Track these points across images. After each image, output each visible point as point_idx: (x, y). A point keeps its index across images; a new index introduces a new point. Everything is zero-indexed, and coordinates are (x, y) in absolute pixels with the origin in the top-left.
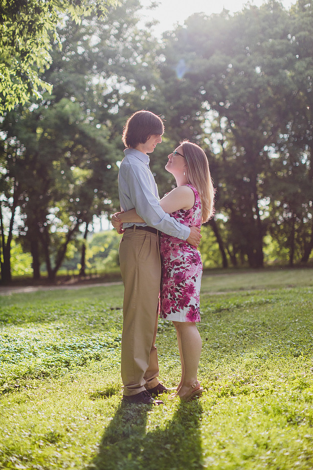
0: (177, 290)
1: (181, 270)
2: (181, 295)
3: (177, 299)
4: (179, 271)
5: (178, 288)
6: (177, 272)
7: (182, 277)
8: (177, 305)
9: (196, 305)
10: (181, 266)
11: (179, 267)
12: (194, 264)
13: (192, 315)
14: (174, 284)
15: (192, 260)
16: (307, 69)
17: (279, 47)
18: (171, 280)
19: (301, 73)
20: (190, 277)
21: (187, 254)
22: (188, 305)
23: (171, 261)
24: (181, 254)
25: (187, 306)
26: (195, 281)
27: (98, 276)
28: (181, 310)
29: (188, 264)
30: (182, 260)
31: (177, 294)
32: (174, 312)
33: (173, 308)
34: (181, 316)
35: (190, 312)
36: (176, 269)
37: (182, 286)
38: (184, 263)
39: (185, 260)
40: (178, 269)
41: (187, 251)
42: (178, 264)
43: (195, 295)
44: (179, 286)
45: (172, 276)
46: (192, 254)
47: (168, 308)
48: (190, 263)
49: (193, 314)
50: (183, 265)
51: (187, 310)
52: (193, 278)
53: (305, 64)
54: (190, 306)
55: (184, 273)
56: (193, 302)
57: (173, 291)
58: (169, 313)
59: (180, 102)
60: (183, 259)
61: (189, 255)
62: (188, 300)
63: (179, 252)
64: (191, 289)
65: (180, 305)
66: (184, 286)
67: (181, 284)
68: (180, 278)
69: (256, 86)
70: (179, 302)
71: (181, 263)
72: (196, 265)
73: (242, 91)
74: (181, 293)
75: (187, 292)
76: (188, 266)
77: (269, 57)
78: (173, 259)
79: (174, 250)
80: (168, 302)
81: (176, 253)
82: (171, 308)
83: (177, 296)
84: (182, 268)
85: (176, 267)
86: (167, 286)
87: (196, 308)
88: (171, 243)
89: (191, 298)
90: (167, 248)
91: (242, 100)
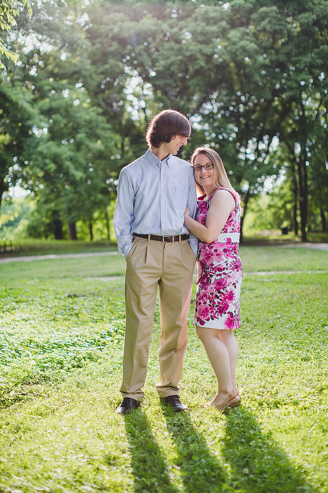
0: (217, 297)
1: (223, 276)
2: (221, 302)
3: (216, 306)
4: (220, 277)
5: (219, 295)
6: (219, 278)
7: (223, 284)
8: (216, 312)
9: (235, 312)
10: (223, 271)
11: (221, 273)
12: (236, 270)
13: (230, 323)
14: (215, 290)
15: (235, 266)
16: (241, 39)
17: (212, 15)
18: (212, 286)
19: (234, 44)
20: (231, 283)
21: (230, 260)
22: (227, 312)
23: (213, 267)
24: (225, 259)
25: (225, 313)
26: (235, 287)
27: (13, 248)
28: (219, 317)
29: (231, 271)
30: (225, 266)
31: (216, 300)
32: (213, 319)
33: (212, 315)
34: (219, 323)
35: (228, 319)
36: (217, 275)
37: (222, 293)
38: (227, 269)
39: (228, 265)
40: (220, 275)
41: (231, 256)
42: (220, 270)
43: (234, 302)
44: (219, 292)
45: (212, 282)
46: (235, 260)
47: (207, 315)
48: (233, 269)
49: (232, 321)
50: (225, 271)
51: (225, 317)
52: (234, 284)
53: (239, 35)
54: (229, 313)
55: (225, 279)
56: (231, 308)
57: (212, 297)
58: (208, 320)
59: (107, 66)
60: (227, 264)
61: (232, 261)
62: (227, 306)
63: (223, 257)
64: (231, 296)
65: (219, 312)
66: (225, 293)
67: (222, 290)
68: (220, 284)
69: (188, 54)
70: (218, 309)
71: (224, 269)
72: (238, 271)
73: (173, 58)
74: (221, 300)
75: (227, 298)
76: (230, 273)
77: (203, 24)
78: (216, 264)
79: (217, 255)
80: (206, 309)
81: (220, 258)
82: (210, 315)
83: (216, 303)
84: (225, 274)
85: (218, 273)
86: (206, 292)
87: (234, 315)
88: (214, 248)
89: (230, 305)
90: (209, 254)
91: (172, 68)
